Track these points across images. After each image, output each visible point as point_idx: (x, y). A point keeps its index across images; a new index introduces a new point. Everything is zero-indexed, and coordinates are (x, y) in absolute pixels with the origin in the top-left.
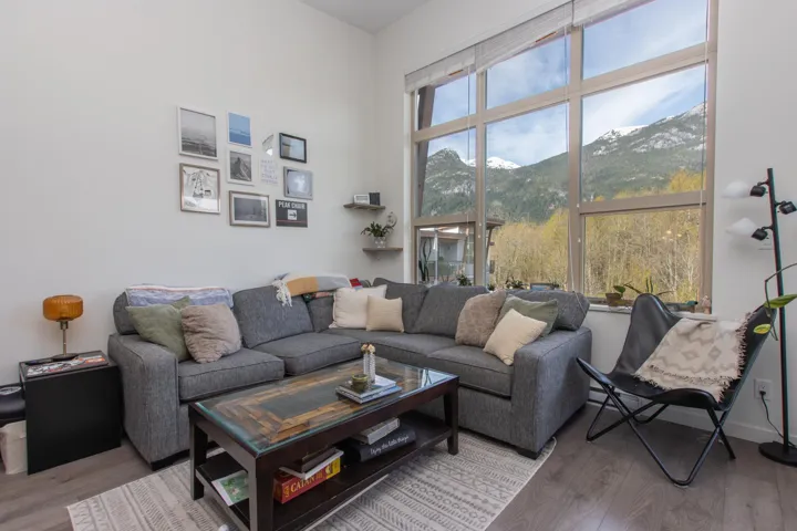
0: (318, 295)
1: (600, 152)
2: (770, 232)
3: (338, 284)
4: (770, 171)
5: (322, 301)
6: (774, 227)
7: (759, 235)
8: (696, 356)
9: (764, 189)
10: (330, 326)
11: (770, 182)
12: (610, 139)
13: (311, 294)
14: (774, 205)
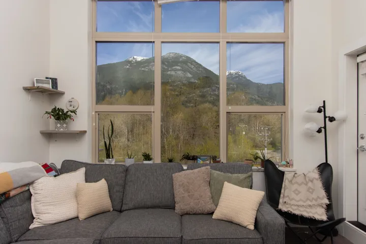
0: (12, 193)
1: (128, 67)
2: (323, 130)
3: (34, 175)
4: (324, 102)
5: (17, 199)
6: (325, 127)
7: (319, 131)
8: (299, 192)
9: (322, 109)
10: (32, 227)
11: (324, 107)
12: (132, 61)
13: (4, 194)
14: (325, 117)
